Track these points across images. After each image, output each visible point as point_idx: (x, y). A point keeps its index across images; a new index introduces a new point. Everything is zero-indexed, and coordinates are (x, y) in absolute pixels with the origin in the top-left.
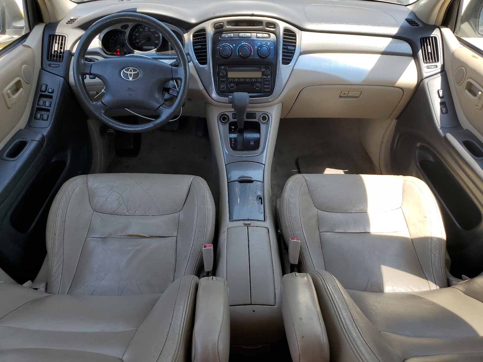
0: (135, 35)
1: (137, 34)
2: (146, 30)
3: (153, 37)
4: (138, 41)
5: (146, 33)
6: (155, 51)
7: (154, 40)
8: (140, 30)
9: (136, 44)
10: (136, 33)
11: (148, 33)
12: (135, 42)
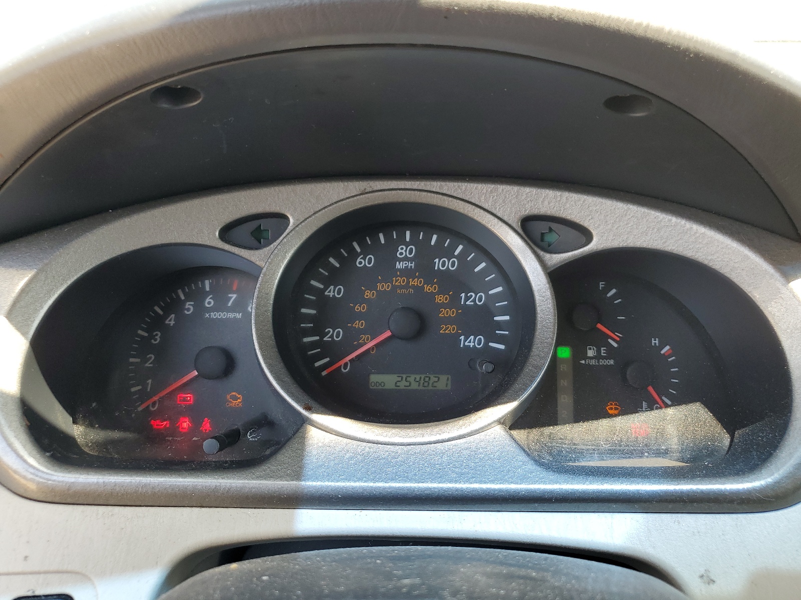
0: (320, 293)
1: (331, 292)
2: (399, 265)
3: (444, 313)
4: (335, 334)
5: (400, 281)
6: (501, 422)
7: (451, 329)
8: (360, 262)
9: (319, 357)
10: (327, 282)
11: (415, 282)
12: (313, 345)
